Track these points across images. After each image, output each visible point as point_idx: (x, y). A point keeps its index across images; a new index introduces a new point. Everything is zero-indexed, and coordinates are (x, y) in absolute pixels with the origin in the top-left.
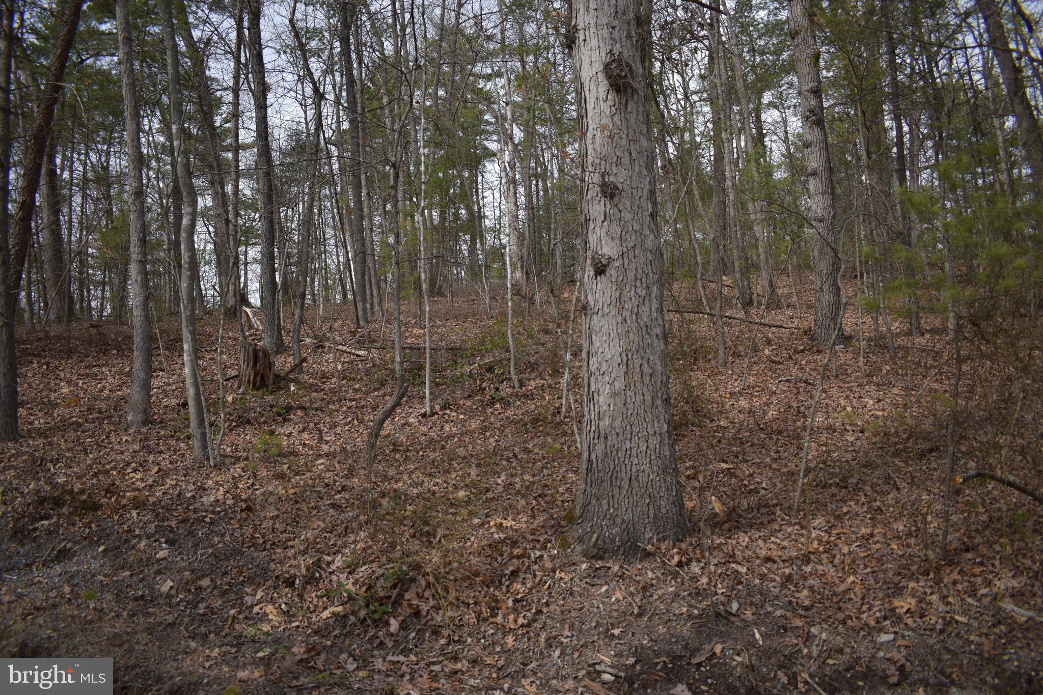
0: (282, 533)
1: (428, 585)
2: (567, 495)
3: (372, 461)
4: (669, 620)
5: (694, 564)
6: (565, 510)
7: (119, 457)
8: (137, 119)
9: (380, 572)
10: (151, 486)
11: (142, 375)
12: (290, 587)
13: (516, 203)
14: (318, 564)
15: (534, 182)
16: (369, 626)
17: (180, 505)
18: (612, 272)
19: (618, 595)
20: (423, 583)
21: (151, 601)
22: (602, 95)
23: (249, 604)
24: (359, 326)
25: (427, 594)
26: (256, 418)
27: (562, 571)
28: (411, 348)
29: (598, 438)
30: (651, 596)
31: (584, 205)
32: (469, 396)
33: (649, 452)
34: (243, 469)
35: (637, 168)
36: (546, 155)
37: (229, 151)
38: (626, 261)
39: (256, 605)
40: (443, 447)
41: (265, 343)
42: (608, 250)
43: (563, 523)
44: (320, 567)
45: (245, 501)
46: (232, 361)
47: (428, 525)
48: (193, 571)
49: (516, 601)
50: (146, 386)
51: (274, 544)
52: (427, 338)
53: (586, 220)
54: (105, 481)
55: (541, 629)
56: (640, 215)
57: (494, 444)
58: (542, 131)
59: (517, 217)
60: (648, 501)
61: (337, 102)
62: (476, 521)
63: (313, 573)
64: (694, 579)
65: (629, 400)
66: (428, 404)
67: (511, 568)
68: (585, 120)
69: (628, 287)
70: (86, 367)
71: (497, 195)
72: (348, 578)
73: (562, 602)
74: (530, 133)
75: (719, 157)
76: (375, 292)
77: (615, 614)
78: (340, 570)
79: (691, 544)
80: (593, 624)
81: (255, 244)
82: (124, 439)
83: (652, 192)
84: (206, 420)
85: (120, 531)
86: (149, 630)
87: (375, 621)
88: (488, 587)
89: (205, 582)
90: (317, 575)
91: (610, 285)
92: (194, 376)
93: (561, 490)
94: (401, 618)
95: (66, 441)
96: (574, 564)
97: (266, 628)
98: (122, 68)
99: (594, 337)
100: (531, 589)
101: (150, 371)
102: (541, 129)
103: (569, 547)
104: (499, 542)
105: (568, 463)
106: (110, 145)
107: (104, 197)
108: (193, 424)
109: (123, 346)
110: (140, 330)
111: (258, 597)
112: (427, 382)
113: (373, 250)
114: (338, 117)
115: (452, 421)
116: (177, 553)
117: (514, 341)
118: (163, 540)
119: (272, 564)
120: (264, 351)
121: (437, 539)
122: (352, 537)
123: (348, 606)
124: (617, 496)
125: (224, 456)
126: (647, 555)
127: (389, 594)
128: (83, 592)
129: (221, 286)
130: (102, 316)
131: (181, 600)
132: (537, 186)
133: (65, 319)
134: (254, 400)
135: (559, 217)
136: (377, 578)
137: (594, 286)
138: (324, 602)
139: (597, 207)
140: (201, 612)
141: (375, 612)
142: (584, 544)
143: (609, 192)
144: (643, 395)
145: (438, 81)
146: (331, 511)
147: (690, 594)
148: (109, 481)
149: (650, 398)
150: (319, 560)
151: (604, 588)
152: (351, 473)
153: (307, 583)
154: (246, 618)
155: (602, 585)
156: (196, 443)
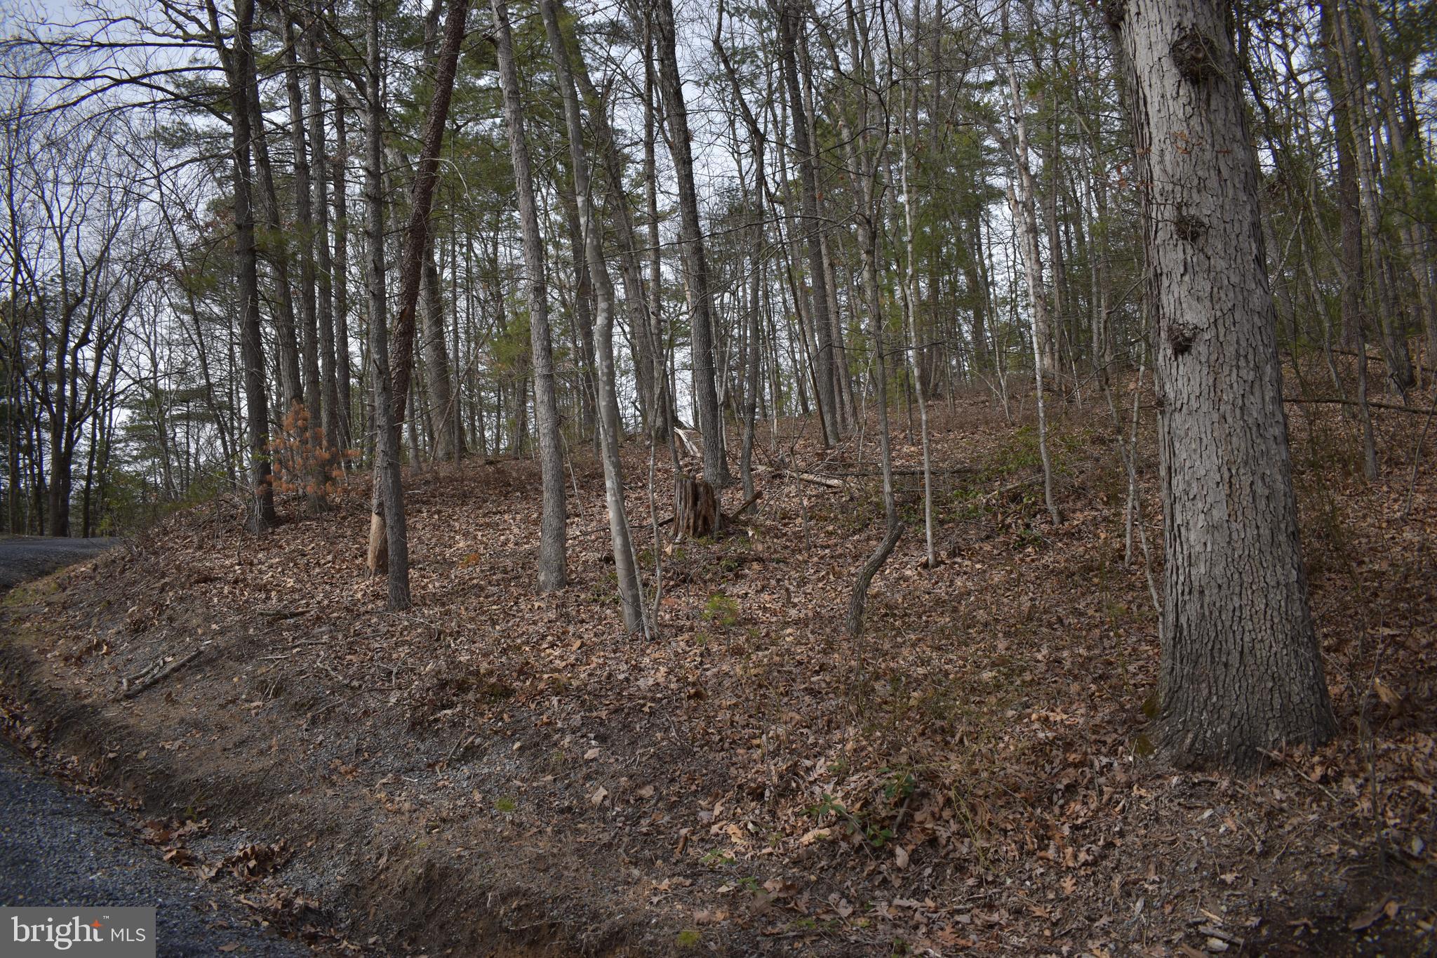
0: (743, 727)
1: (948, 801)
2: (1141, 676)
3: (859, 629)
4: (1311, 863)
5: (1347, 780)
6: (1140, 698)
7: (531, 629)
8: (531, 193)
9: (878, 782)
10: (573, 665)
11: (555, 523)
12: (758, 800)
13: (1038, 260)
14: (794, 770)
15: (1063, 228)
16: (867, 856)
17: (611, 689)
18: (1200, 348)
19: (1230, 823)
20: (940, 799)
21: (581, 814)
22: (1170, 90)
23: (705, 821)
24: (828, 446)
25: (946, 814)
26: (699, 575)
27: (1141, 786)
28: (901, 473)
29: (1190, 593)
30: (1281, 826)
31: (1152, 253)
32: (988, 537)
33: (1269, 612)
34: (687, 642)
35: (1231, 193)
36: (1077, 188)
37: (643, 224)
38: (1222, 331)
39: (714, 823)
40: (955, 610)
41: (705, 474)
42: (1194, 315)
43: (1140, 717)
44: (797, 774)
45: (694, 684)
46: (665, 500)
47: (944, 718)
48: (631, 777)
49: (1075, 828)
50: (561, 537)
51: (734, 742)
52: (925, 457)
53: (1156, 275)
54: (517, 659)
55: (1113, 869)
56: (1239, 261)
57: (1029, 604)
58: (1070, 152)
59: (1041, 280)
60: (1270, 684)
61: (781, 144)
62: (1010, 713)
63: (788, 783)
64: (1349, 802)
65: (1235, 536)
66: (930, 550)
67: (1066, 781)
68: (1146, 130)
69: (1226, 369)
70: (485, 515)
71: (1010, 251)
72: (835, 791)
73: (1143, 832)
74: (1053, 159)
75: (1347, 165)
76: (846, 397)
77: (1226, 852)
78: (823, 779)
79: (1340, 750)
80: (1193, 865)
81: (683, 344)
82: (537, 605)
83: (1256, 225)
84: (638, 580)
85: (539, 722)
86: (580, 852)
87: (874, 850)
88: (1033, 807)
89: (647, 791)
90: (794, 785)
91: (1198, 368)
92: (621, 523)
93: (1131, 668)
94: (910, 847)
95: (466, 609)
96: (1159, 777)
97: (729, 854)
98: (510, 130)
99: (1177, 445)
100: (1098, 810)
101: (564, 516)
102: (1067, 151)
103: (1151, 752)
104: (1046, 744)
105: (1140, 629)
106: (497, 230)
107: (493, 299)
108: (622, 583)
109: (528, 486)
110: (550, 465)
111: (716, 812)
112: (928, 519)
113: (841, 341)
114: (783, 165)
115: (965, 573)
116: (609, 753)
117: (1049, 456)
118: (592, 735)
119: (732, 769)
120: (706, 486)
121: (957, 738)
122: (837, 735)
123: (837, 828)
124: (1222, 677)
125: (663, 625)
126: (1272, 765)
127: (893, 813)
128: (496, 800)
129: (642, 402)
130: (498, 448)
131: (618, 815)
132: (1066, 232)
133: (456, 456)
134: (697, 551)
135: (1103, 275)
136: (876, 791)
137: (1174, 371)
138: (804, 822)
139: (1172, 255)
140: (644, 830)
141: (874, 837)
142: (1173, 747)
143: (1189, 230)
144: (1258, 527)
145: (917, 100)
146: (807, 698)
147: (1342, 826)
148: (521, 659)
149: (1267, 532)
150: (796, 764)
151: (1207, 814)
152: (829, 648)
153: (781, 795)
154: (702, 840)
155: (1203, 808)
156: (627, 610)
